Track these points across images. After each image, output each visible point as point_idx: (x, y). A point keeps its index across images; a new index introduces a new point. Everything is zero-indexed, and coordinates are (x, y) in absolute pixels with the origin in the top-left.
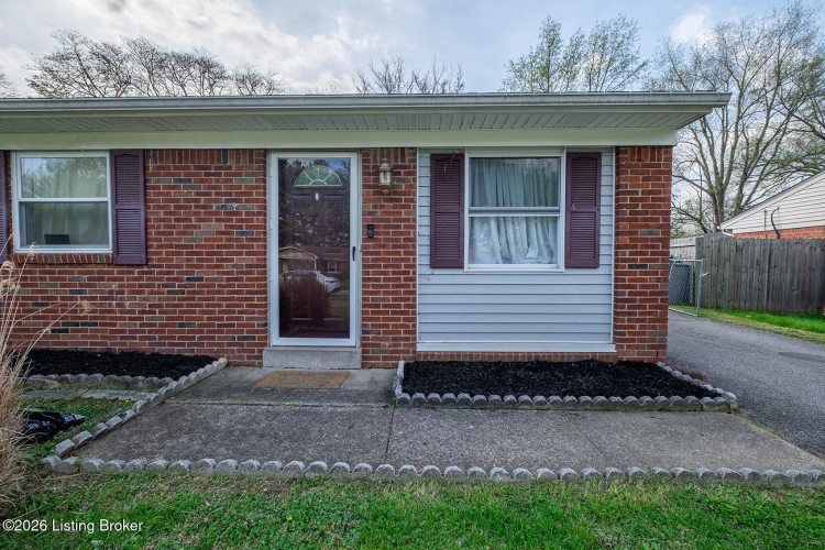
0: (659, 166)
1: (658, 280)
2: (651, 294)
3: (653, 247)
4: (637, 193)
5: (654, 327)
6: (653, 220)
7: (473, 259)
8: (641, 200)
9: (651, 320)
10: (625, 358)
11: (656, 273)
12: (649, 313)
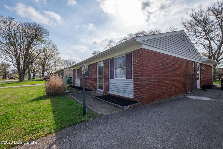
0: (140, 54)
1: (141, 82)
2: (140, 85)
3: (139, 73)
4: (136, 61)
5: (140, 94)
6: (139, 67)
7: (116, 77)
8: (137, 62)
9: (140, 92)
10: (135, 100)
11: (140, 80)
12: (139, 90)
